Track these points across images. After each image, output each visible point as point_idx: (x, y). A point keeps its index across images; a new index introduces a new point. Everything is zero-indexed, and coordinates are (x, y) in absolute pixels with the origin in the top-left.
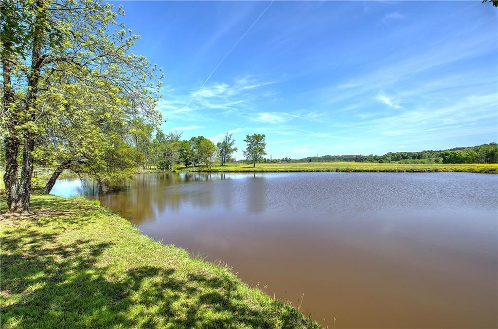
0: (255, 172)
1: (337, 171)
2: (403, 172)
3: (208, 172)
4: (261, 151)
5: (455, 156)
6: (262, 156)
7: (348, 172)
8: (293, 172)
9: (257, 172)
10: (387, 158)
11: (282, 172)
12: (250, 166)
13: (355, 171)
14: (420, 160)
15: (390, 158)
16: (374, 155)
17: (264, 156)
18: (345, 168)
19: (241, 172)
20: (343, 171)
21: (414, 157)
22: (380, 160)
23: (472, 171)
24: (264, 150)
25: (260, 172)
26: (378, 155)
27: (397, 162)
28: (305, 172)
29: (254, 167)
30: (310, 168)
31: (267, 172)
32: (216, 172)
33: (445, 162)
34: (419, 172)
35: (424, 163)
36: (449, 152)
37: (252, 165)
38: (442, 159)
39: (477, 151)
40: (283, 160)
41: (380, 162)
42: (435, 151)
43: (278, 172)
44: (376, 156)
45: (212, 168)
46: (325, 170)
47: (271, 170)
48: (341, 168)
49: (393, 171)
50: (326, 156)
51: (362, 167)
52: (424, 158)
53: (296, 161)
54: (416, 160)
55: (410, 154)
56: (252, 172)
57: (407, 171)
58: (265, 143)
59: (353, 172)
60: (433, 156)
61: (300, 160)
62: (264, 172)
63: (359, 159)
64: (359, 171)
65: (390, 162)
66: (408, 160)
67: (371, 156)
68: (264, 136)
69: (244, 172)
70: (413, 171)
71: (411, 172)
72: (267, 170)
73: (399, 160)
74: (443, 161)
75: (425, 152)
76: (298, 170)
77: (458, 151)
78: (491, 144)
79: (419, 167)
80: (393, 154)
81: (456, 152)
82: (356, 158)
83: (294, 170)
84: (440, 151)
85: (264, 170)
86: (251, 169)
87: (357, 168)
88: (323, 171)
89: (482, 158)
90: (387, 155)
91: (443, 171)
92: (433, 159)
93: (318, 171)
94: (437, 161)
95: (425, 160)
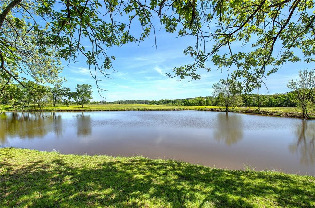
0: (85, 111)
1: (139, 110)
2: (171, 110)
3: (41, 111)
4: (89, 96)
5: (188, 102)
6: (89, 100)
7: (145, 110)
8: (112, 110)
9: (86, 111)
10: (161, 102)
11: (105, 110)
12: (79, 106)
13: (149, 110)
14: (175, 104)
15: (162, 102)
16: (154, 101)
17: (91, 100)
18: (143, 108)
19: (72, 111)
20: (142, 110)
21: (172, 102)
22: (158, 103)
23: (196, 110)
24: (91, 96)
25: (88, 111)
26: (156, 101)
27: (165, 105)
28: (120, 110)
29: (83, 107)
30: (123, 108)
31: (94, 111)
32: (48, 111)
33: (185, 105)
34: (177, 110)
35: (177, 105)
36: (186, 100)
37: (81, 106)
38: (183, 104)
39: (196, 100)
40: (100, 102)
41: (158, 105)
42: (181, 100)
43: (102, 110)
44: (155, 101)
45: (44, 108)
46: (132, 109)
47: (97, 109)
48: (141, 108)
49: (166, 110)
50: (128, 100)
51: (151, 107)
52: (177, 103)
53: (110, 103)
54: (173, 104)
55: (171, 100)
56: (82, 111)
57: (172, 110)
58: (91, 91)
59: (148, 110)
60: (180, 102)
61: (112, 102)
62: (92, 111)
63: (147, 103)
64: (151, 110)
65: (162, 105)
66: (170, 104)
67: (153, 101)
68: (90, 86)
69: (75, 111)
70: (175, 110)
71: (174, 110)
72: (94, 110)
73: (166, 104)
74: (184, 104)
75: (177, 100)
76: (115, 109)
77: (189, 100)
78: (200, 97)
79: (176, 107)
80: (164, 100)
81: (188, 100)
82: (145, 102)
83: (113, 109)
84: (183, 99)
85: (92, 109)
86: (81, 109)
87: (150, 108)
88: (131, 110)
89: (197, 103)
90: (161, 101)
91: (186, 110)
92: (180, 103)
93: (128, 110)
94: (181, 105)
95: (177, 104)
